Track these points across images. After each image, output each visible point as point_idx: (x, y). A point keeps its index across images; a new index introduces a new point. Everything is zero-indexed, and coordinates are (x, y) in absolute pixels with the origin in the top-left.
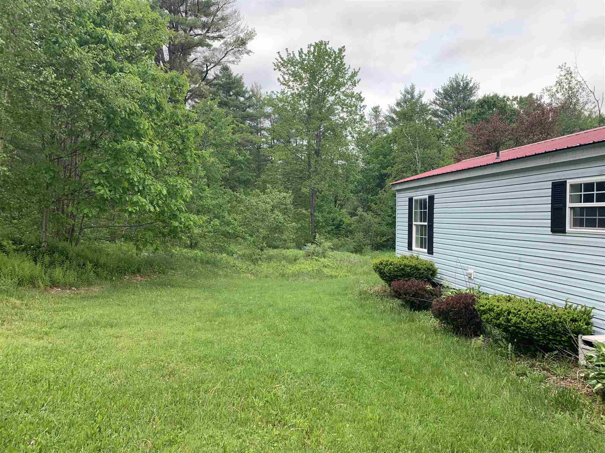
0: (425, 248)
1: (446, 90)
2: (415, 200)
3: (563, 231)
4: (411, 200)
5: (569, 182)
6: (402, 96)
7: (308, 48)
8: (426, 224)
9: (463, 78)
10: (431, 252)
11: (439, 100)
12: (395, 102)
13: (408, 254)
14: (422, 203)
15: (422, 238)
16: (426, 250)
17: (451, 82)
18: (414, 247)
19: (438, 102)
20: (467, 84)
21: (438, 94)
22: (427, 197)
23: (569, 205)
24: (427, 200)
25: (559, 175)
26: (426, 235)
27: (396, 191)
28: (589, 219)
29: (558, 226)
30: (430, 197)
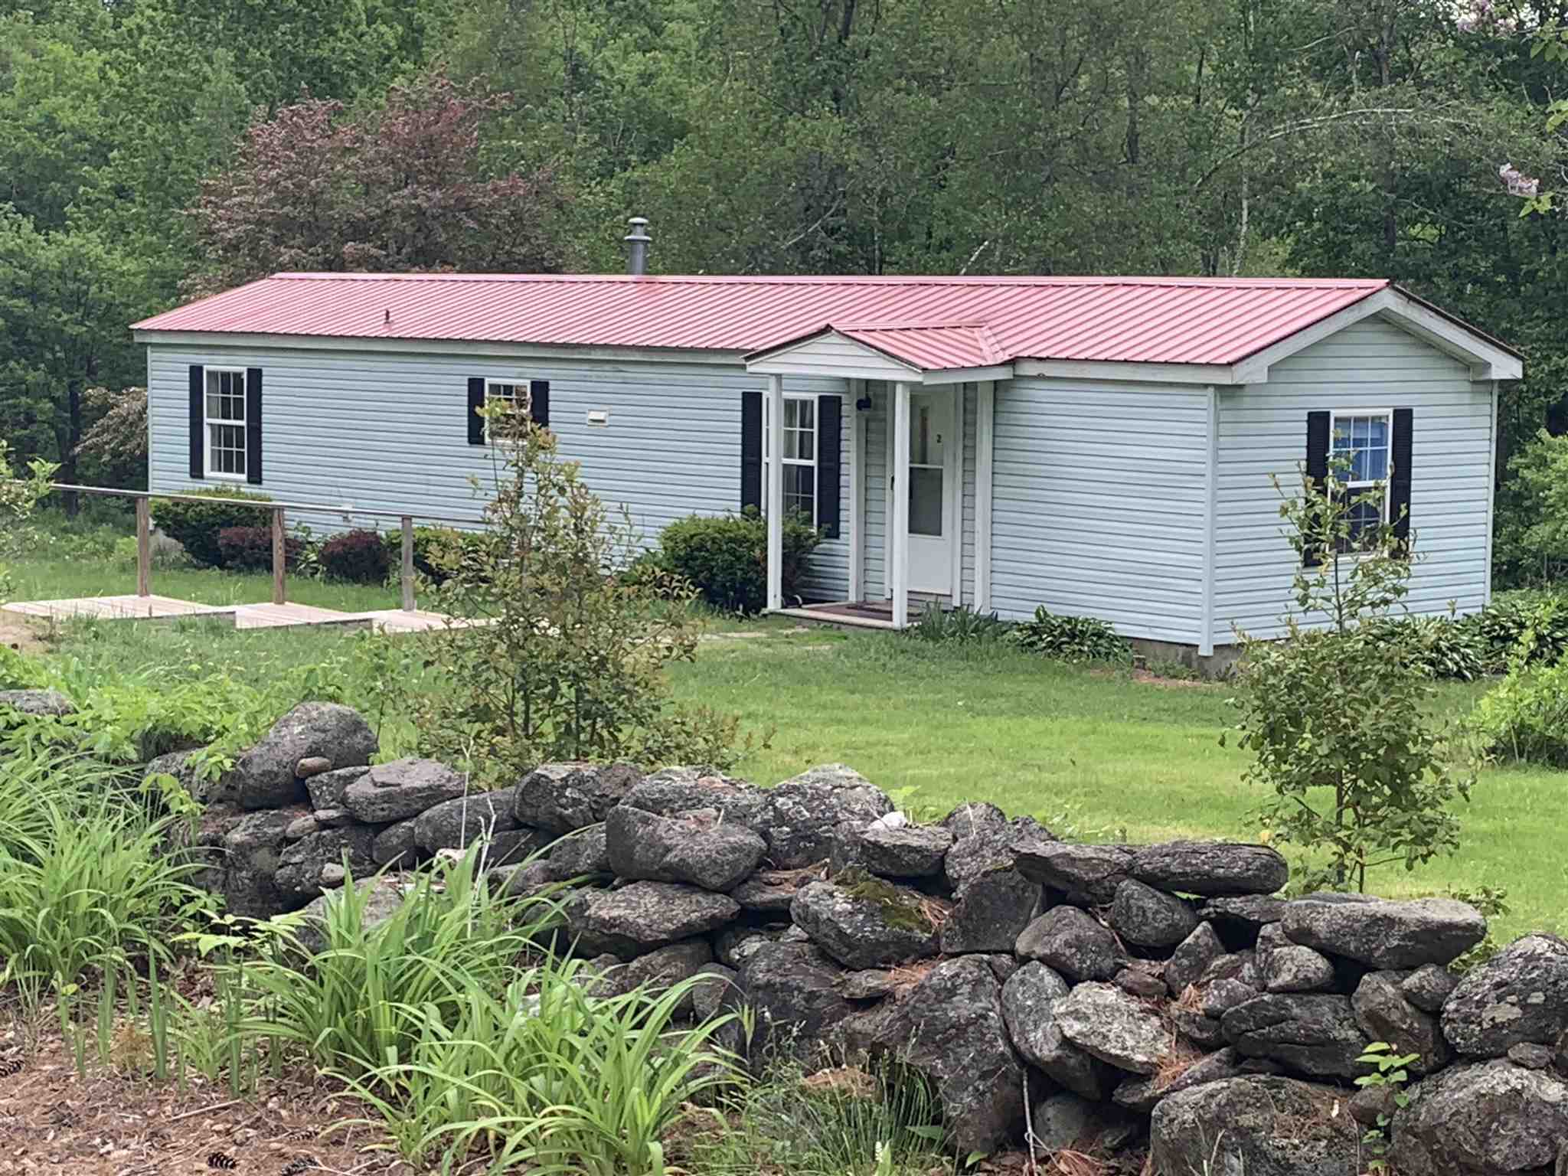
0: (240, 470)
3: (482, 442)
4: (196, 372)
5: (487, 381)
8: (243, 423)
10: (255, 477)
13: (189, 486)
14: (228, 382)
15: (229, 454)
16: (244, 477)
18: (207, 472)
24: (245, 377)
25: (477, 370)
26: (240, 445)
27: (144, 345)
28: (507, 425)
29: (475, 437)
30: (251, 373)
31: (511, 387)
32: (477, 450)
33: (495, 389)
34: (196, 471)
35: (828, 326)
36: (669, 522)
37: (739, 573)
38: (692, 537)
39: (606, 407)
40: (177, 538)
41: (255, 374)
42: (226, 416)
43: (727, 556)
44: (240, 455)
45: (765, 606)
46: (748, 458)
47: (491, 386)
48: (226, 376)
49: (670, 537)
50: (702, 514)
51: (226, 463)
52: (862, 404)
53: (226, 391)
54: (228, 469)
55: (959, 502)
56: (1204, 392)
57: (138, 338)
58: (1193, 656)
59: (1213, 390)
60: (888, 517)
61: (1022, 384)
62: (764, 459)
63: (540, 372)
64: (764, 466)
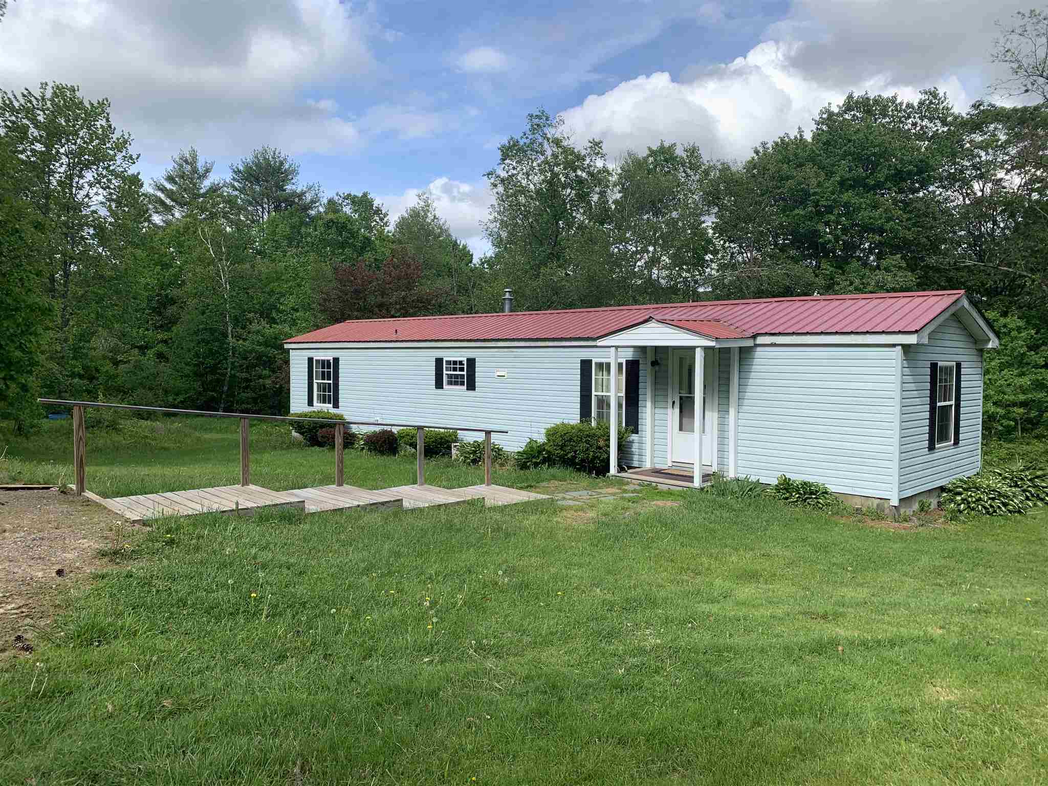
0: (329, 403)
1: (248, 168)
2: (316, 360)
3: (442, 387)
4: (310, 360)
5: (444, 359)
6: (176, 166)
7: (42, 88)
8: (331, 382)
9: (274, 153)
10: (336, 405)
11: (238, 181)
12: (164, 174)
13: (307, 409)
14: (324, 364)
15: (325, 396)
16: (331, 405)
17: (256, 157)
18: (315, 403)
19: (236, 184)
20: (282, 163)
21: (238, 172)
22: (331, 359)
23: (445, 372)
24: (332, 361)
25: (439, 354)
26: (330, 391)
27: (289, 349)
28: (455, 381)
29: (439, 385)
30: (334, 359)
31: (456, 362)
32: (440, 391)
33: (449, 362)
34: (310, 403)
35: (651, 317)
36: (549, 426)
37: (591, 454)
38: (565, 434)
39: (506, 370)
40: (300, 433)
41: (336, 360)
42: (323, 379)
43: (585, 444)
44: (329, 396)
45: (609, 472)
46: (584, 393)
47: (446, 361)
48: (323, 361)
49: (552, 433)
50: (566, 422)
51: (324, 400)
52: (654, 363)
53: (323, 368)
54: (324, 402)
55: (716, 415)
56: (893, 349)
57: (286, 346)
58: (886, 506)
59: (900, 347)
60: (669, 423)
61: (759, 349)
62: (594, 393)
63: (471, 354)
64: (593, 397)
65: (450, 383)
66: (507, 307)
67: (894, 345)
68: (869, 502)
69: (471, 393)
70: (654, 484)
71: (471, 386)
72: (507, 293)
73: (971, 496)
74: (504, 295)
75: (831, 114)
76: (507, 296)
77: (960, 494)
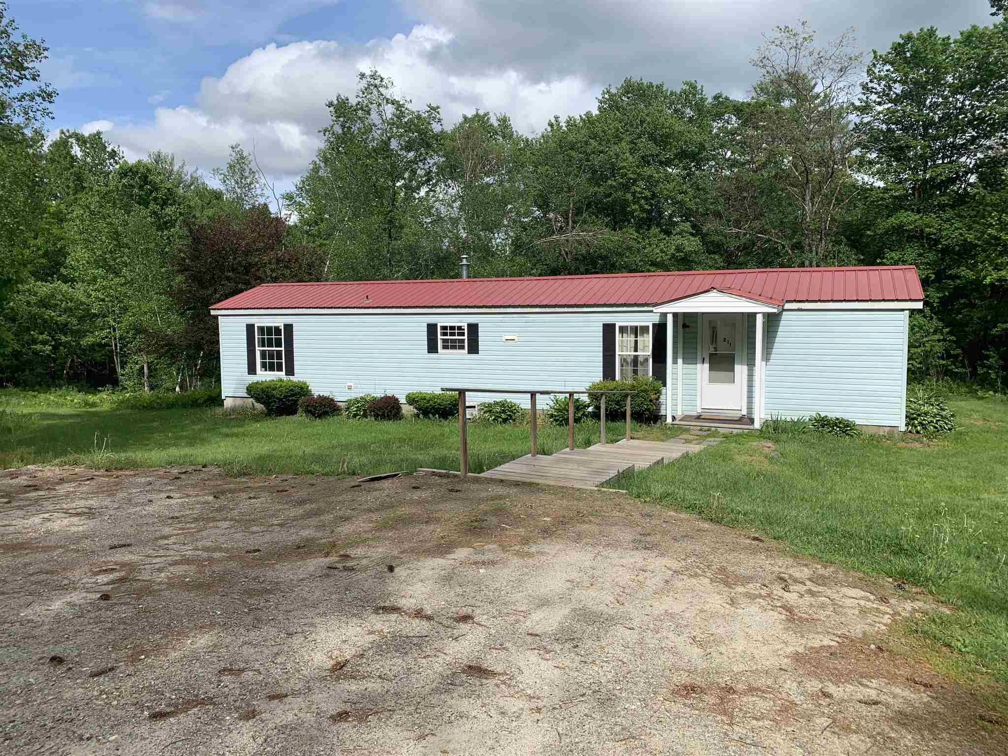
0: (280, 370)
2: (259, 327)
3: (436, 352)
4: (250, 327)
5: (439, 324)
8: (282, 349)
10: (290, 371)
15: (272, 363)
16: (283, 373)
18: (259, 372)
22: (281, 325)
23: (440, 337)
24: (282, 328)
26: (280, 359)
27: (217, 315)
28: (452, 345)
29: (432, 348)
30: (286, 326)
31: (454, 327)
32: (433, 355)
33: (445, 328)
34: (252, 371)
37: (645, 406)
40: (264, 403)
41: (289, 327)
42: (270, 346)
43: (640, 399)
44: (280, 363)
46: (607, 353)
47: (442, 327)
48: (270, 328)
51: (269, 367)
52: (685, 326)
53: (269, 334)
54: (272, 370)
55: (745, 368)
56: (902, 313)
57: (213, 313)
58: (896, 431)
59: (907, 312)
60: (699, 376)
61: (784, 313)
62: (618, 353)
63: (473, 319)
64: (617, 357)
65: (445, 347)
66: (465, 273)
67: (903, 310)
68: (882, 429)
69: (473, 356)
70: (713, 429)
71: (474, 348)
72: (464, 260)
73: (924, 420)
74: (462, 261)
75: (612, 95)
76: (465, 262)
77: (916, 419)
